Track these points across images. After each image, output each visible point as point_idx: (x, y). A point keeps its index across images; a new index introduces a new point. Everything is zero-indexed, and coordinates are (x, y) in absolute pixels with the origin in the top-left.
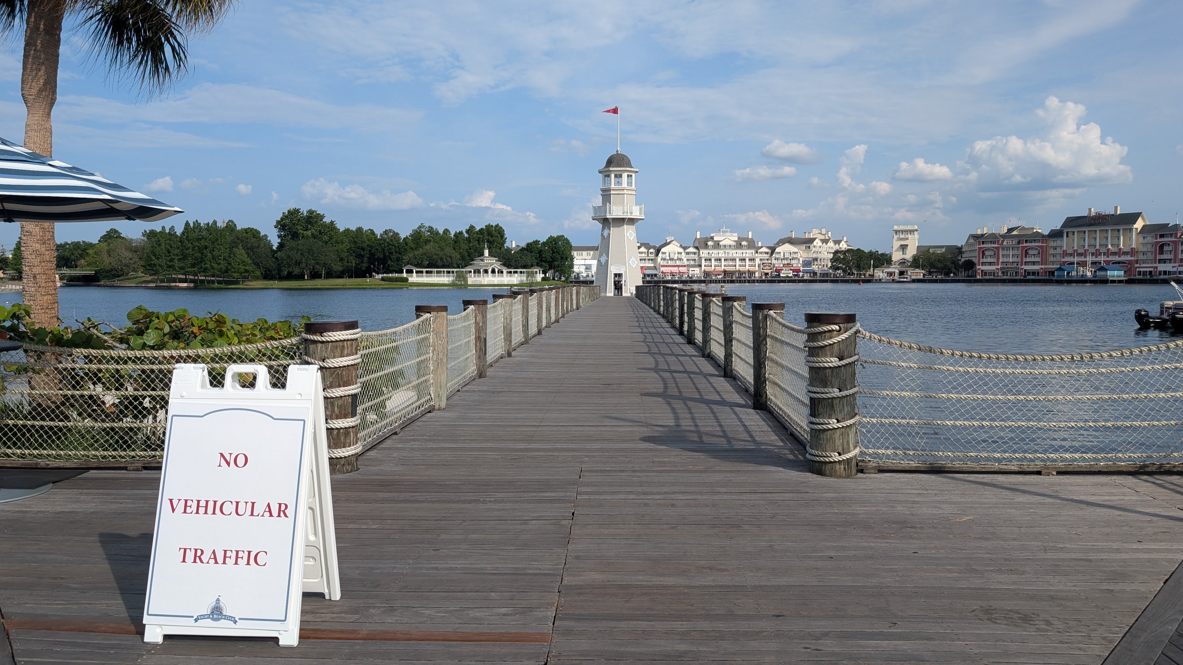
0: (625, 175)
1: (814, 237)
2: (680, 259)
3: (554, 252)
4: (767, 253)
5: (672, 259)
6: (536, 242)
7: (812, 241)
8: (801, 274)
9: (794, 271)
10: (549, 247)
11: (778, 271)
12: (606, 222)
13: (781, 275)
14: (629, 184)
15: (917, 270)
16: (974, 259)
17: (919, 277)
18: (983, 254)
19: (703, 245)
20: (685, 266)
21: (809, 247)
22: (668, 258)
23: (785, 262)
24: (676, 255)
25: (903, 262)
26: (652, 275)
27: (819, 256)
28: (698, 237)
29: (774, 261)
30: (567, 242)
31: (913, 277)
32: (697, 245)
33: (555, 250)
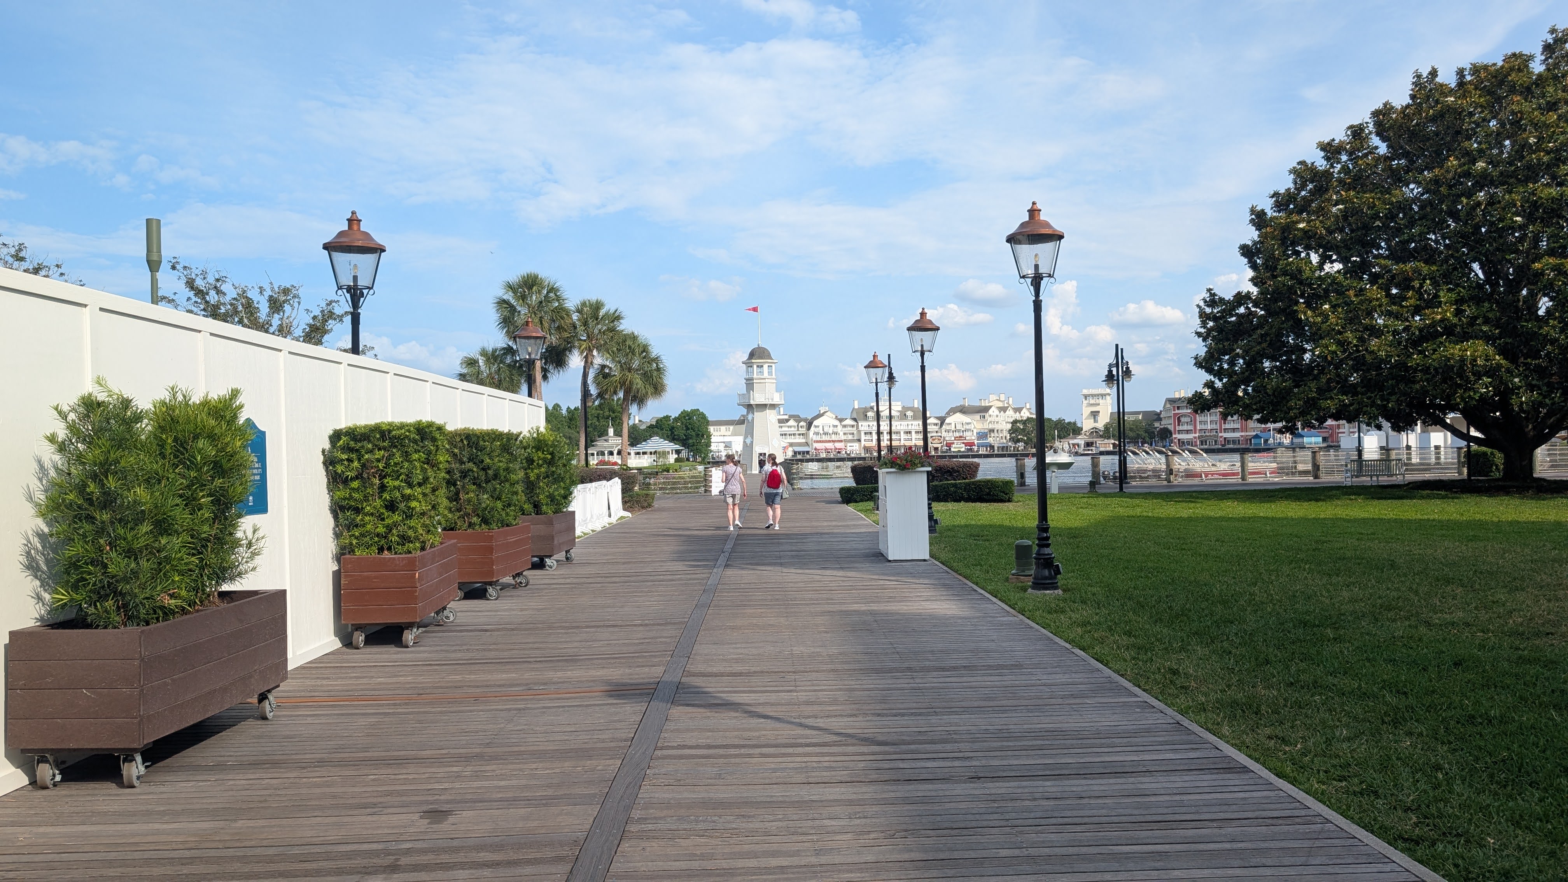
0: (766, 366)
1: (990, 404)
2: (836, 433)
3: (688, 429)
4: (936, 424)
5: (826, 434)
6: (667, 418)
7: (986, 409)
8: (975, 448)
9: (966, 444)
10: (682, 423)
11: (949, 445)
12: (750, 407)
13: (952, 449)
14: (770, 373)
15: (1106, 441)
16: (1169, 427)
17: (1108, 449)
18: (1179, 421)
19: (862, 416)
20: (841, 441)
21: (984, 417)
22: (822, 432)
23: (957, 434)
24: (832, 428)
25: (1095, 432)
26: (804, 453)
27: (996, 427)
28: (856, 407)
29: (944, 434)
30: (703, 416)
31: (1102, 449)
32: (855, 416)
33: (690, 426)
